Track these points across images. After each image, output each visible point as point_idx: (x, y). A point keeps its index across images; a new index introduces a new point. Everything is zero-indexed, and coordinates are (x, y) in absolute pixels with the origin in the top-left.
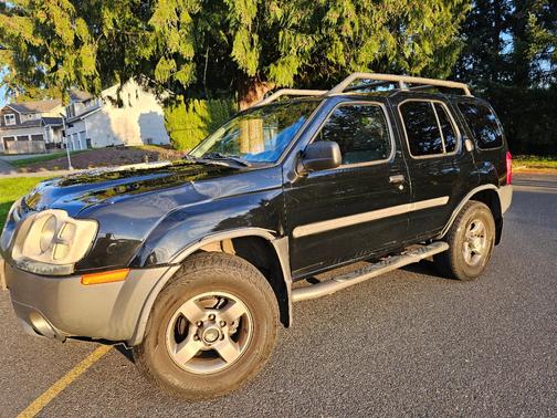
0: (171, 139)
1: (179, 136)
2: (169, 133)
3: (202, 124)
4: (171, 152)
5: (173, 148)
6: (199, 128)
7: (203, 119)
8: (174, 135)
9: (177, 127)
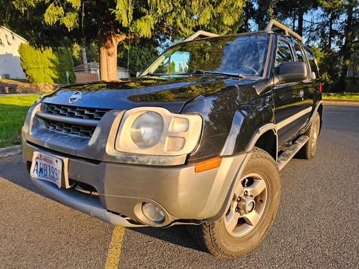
0: (27, 75)
1: (33, 73)
2: (24, 71)
3: (52, 65)
4: (27, 85)
5: (29, 82)
6: (50, 67)
7: (52, 61)
8: (29, 72)
9: (31, 66)
